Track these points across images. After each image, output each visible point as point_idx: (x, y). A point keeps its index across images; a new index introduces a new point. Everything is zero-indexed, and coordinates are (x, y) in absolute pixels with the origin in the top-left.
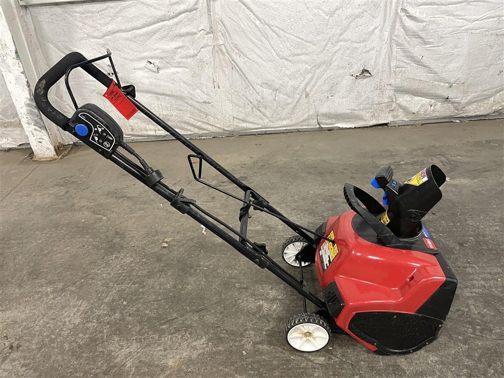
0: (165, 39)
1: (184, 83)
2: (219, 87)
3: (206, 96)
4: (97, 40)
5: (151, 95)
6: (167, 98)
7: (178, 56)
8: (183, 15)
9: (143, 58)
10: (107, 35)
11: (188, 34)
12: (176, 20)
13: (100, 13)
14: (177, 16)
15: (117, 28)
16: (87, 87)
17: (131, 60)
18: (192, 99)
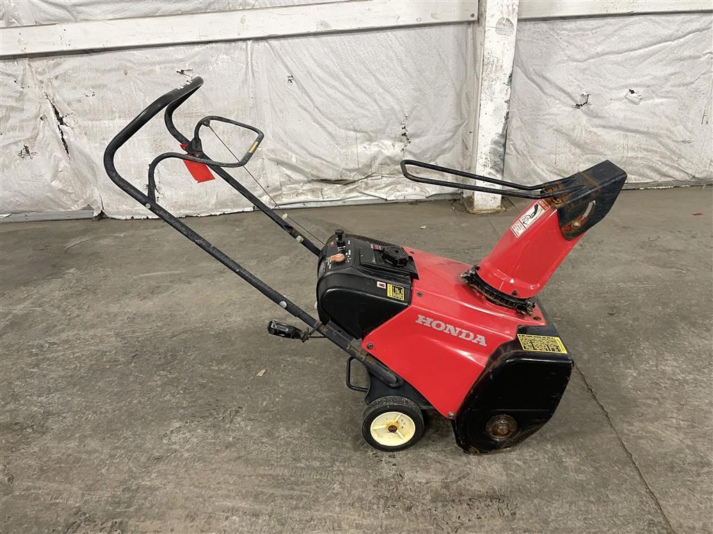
0: (660, 63)
1: (667, 117)
2: (707, 122)
3: (688, 133)
4: (578, 63)
5: (618, 132)
6: (638, 136)
7: (669, 84)
8: (691, 35)
9: (625, 87)
10: (593, 58)
11: (690, 57)
12: (682, 40)
13: (594, 31)
14: (684, 36)
15: (608, 50)
16: (545, 122)
17: (610, 89)
18: (669, 137)
